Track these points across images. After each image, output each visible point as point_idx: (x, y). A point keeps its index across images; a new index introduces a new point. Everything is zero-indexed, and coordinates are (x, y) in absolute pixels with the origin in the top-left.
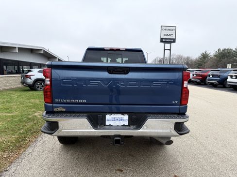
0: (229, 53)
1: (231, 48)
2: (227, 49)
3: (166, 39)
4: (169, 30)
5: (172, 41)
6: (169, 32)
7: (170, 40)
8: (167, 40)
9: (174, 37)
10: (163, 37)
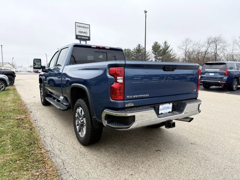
0: (129, 53)
1: (130, 49)
2: (127, 50)
3: (81, 36)
4: (83, 27)
5: (87, 38)
6: (83, 30)
7: (85, 38)
8: (82, 38)
9: (88, 35)
10: (78, 34)
